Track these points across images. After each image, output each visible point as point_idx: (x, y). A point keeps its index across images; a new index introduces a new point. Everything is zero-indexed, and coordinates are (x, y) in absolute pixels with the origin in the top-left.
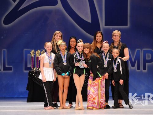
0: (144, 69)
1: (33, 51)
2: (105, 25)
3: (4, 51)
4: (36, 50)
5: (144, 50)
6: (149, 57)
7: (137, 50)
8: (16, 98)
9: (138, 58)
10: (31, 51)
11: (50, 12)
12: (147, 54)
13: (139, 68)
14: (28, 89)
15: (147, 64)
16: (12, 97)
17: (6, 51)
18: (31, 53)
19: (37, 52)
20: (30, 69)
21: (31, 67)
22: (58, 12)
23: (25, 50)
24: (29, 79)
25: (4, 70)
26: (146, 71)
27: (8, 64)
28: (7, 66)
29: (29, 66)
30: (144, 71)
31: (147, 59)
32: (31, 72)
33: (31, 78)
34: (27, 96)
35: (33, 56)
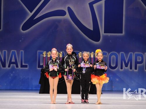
0: (136, 69)
1: (45, 52)
2: (105, 33)
3: (22, 52)
4: (47, 52)
5: (135, 54)
6: (139, 59)
7: (130, 53)
8: (30, 90)
9: (130, 60)
10: (43, 52)
11: (59, 21)
12: (138, 57)
13: (131, 68)
14: (40, 83)
15: (138, 65)
16: (28, 89)
17: (23, 52)
18: (43, 54)
19: (48, 53)
20: (42, 66)
21: (43, 65)
22: (66, 21)
23: (38, 51)
24: (41, 75)
25: (21, 67)
26: (137, 70)
27: (25, 63)
28: (23, 64)
29: (41, 64)
30: (135, 70)
31: (138, 61)
32: (43, 69)
33: (43, 74)
34: (39, 89)
35: (45, 56)
